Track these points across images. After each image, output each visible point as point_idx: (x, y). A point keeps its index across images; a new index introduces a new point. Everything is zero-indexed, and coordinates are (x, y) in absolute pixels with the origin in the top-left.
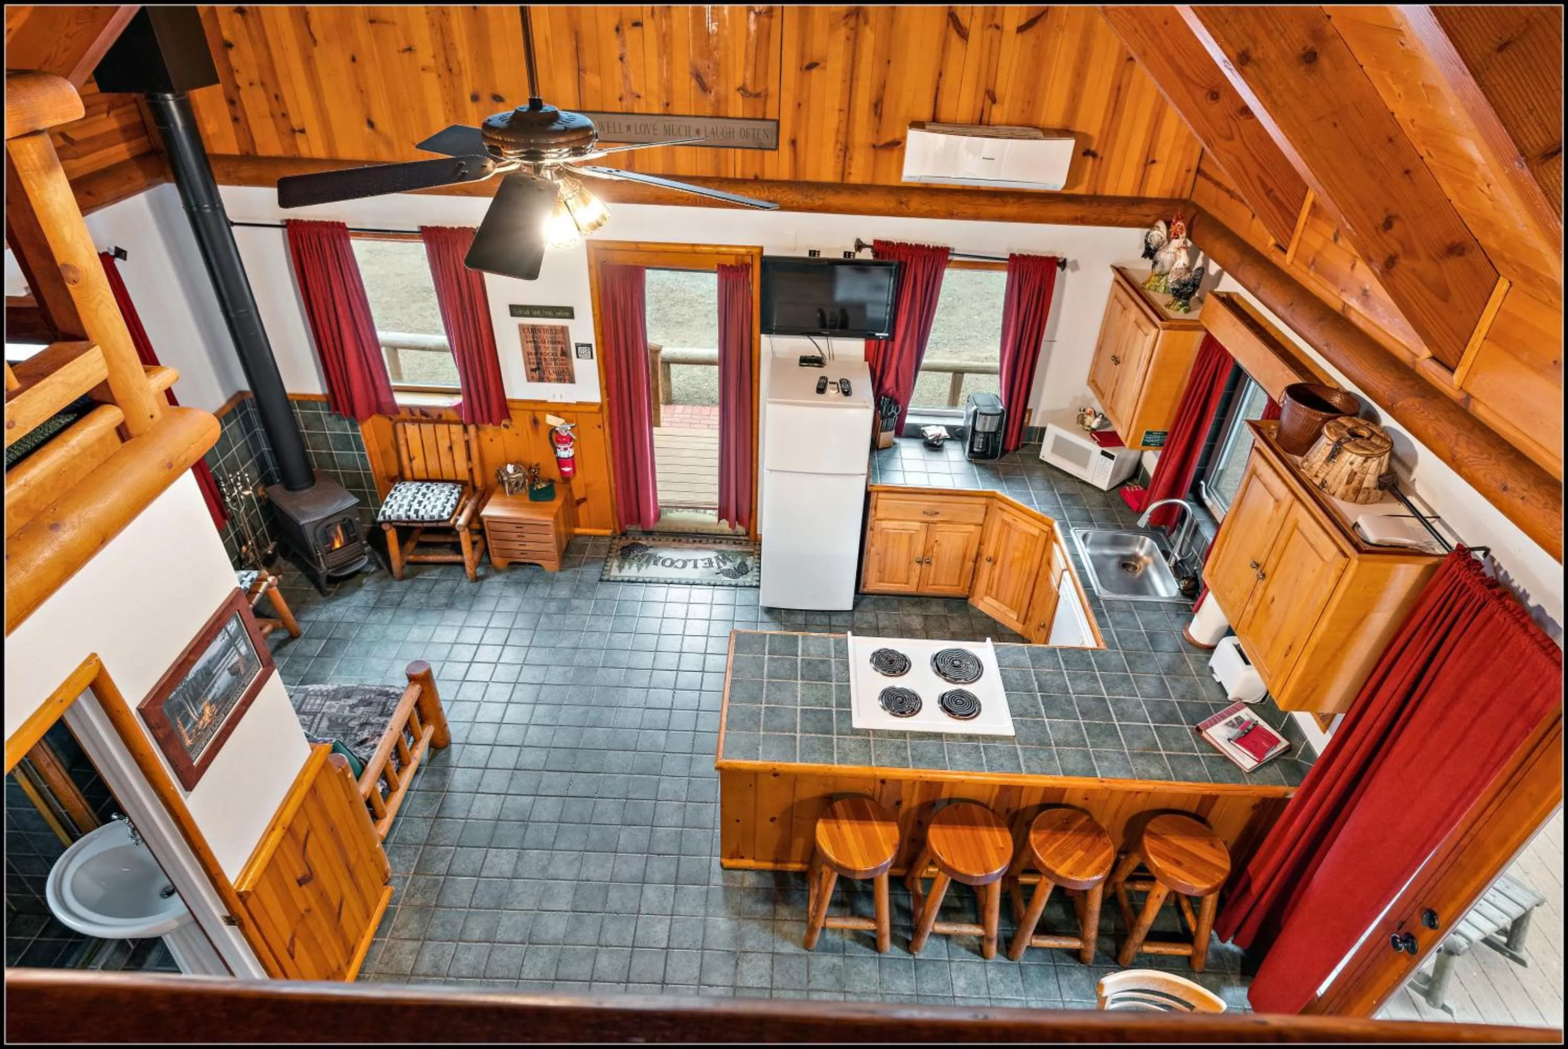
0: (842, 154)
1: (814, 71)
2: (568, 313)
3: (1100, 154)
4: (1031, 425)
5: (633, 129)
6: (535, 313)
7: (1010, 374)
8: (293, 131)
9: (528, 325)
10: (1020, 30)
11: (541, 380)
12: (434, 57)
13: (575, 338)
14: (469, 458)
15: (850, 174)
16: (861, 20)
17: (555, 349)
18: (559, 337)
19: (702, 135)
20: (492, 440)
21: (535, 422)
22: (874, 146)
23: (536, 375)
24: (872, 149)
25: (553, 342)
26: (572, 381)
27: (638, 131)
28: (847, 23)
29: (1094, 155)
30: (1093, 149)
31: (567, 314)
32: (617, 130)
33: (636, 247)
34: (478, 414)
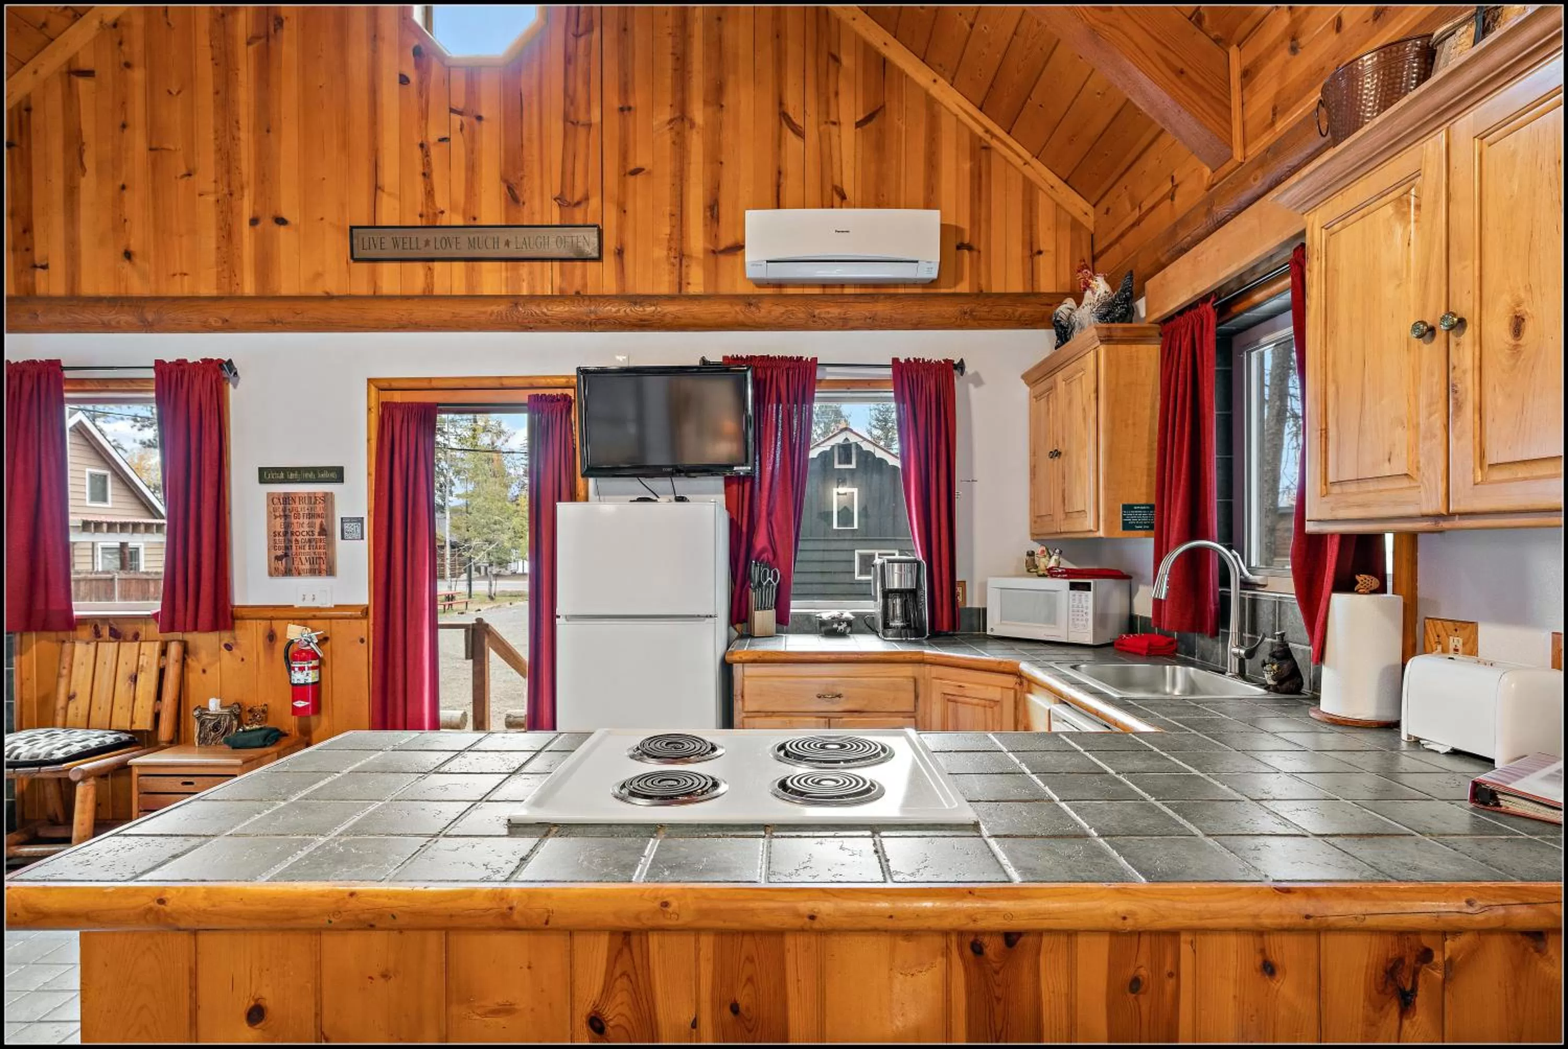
0: (677, 261)
1: (639, 177)
2: (337, 475)
3: (975, 246)
4: (968, 606)
5: (432, 244)
6: (292, 476)
7: (923, 530)
8: (35, 267)
9: (279, 494)
10: (858, 125)
11: (288, 572)
12: (215, 182)
13: (341, 511)
14: (159, 696)
15: (689, 284)
16: (687, 125)
17: (311, 525)
18: (319, 508)
19: (512, 246)
20: (204, 671)
21: (271, 637)
22: (714, 252)
23: (281, 565)
24: (711, 255)
25: (311, 516)
26: (331, 572)
27: (438, 245)
28: (672, 128)
29: (970, 248)
30: (967, 240)
31: (333, 475)
32: (414, 246)
33: (429, 385)
34: (180, 615)
